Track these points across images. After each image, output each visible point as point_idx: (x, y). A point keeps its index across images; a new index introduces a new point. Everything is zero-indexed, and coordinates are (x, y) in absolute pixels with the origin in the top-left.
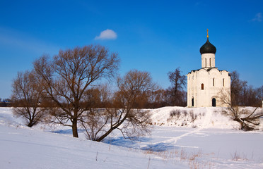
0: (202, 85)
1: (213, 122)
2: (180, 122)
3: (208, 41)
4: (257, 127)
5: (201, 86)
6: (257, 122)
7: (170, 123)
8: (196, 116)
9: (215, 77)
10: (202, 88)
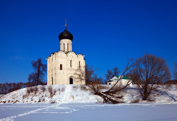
0: (61, 65)
1: (73, 97)
2: (36, 99)
3: (66, 29)
4: (121, 100)
5: (59, 66)
6: (120, 96)
7: (26, 100)
8: (55, 92)
9: (73, 59)
10: (61, 69)
